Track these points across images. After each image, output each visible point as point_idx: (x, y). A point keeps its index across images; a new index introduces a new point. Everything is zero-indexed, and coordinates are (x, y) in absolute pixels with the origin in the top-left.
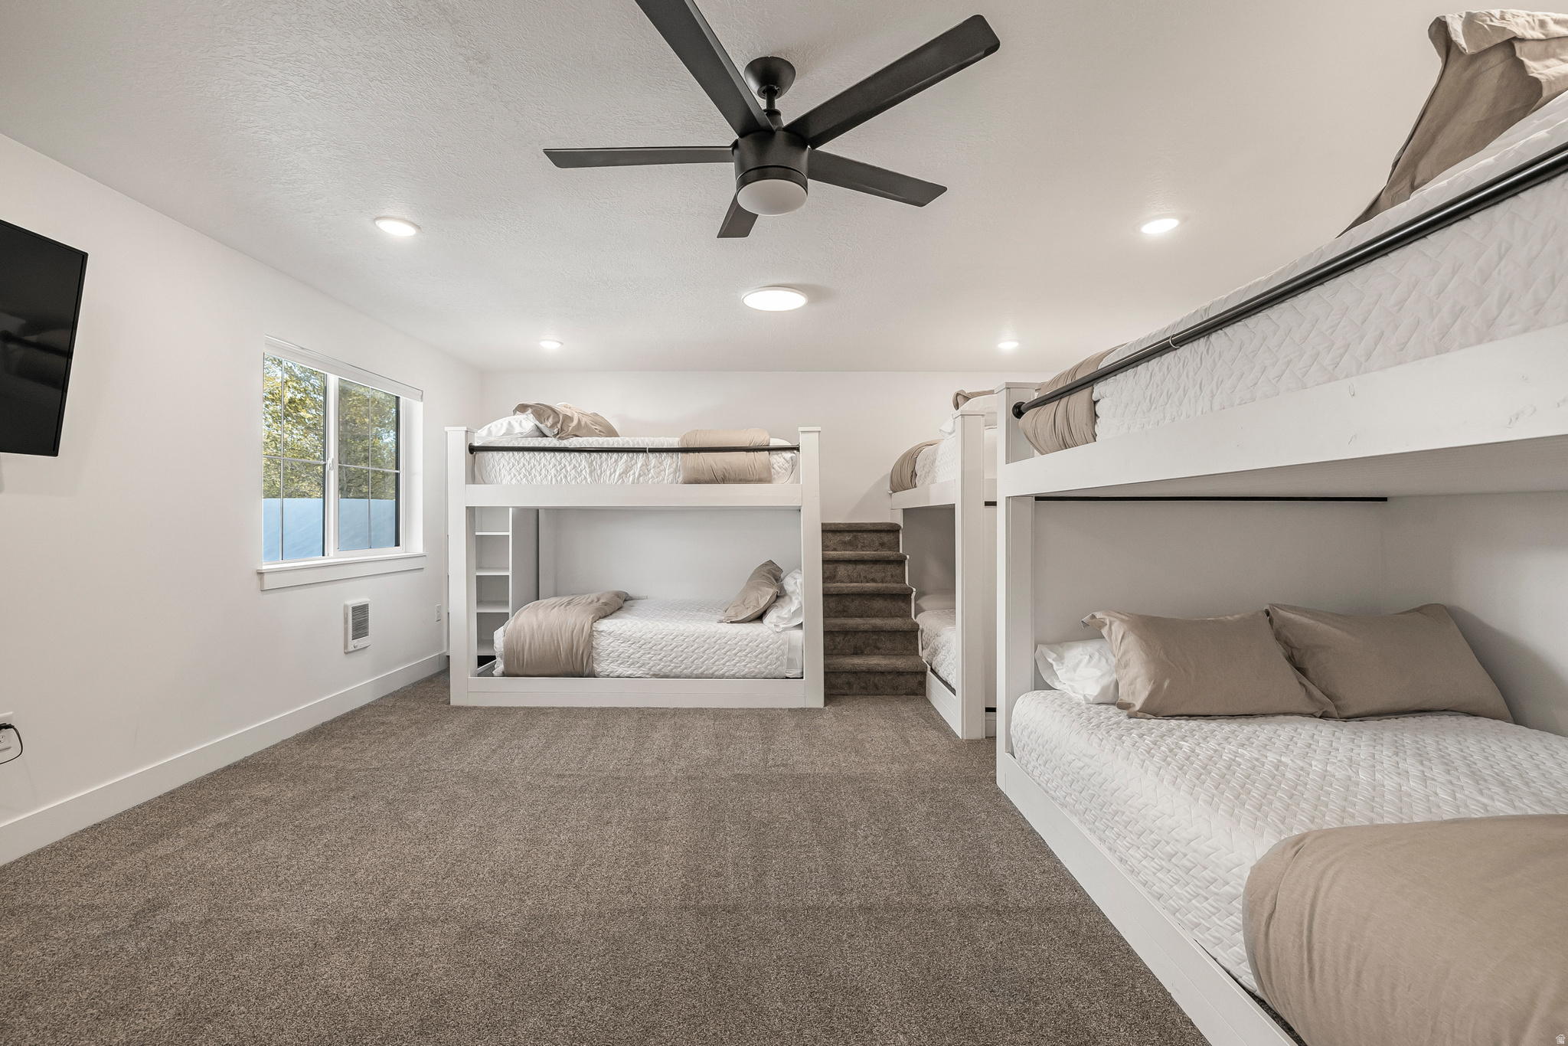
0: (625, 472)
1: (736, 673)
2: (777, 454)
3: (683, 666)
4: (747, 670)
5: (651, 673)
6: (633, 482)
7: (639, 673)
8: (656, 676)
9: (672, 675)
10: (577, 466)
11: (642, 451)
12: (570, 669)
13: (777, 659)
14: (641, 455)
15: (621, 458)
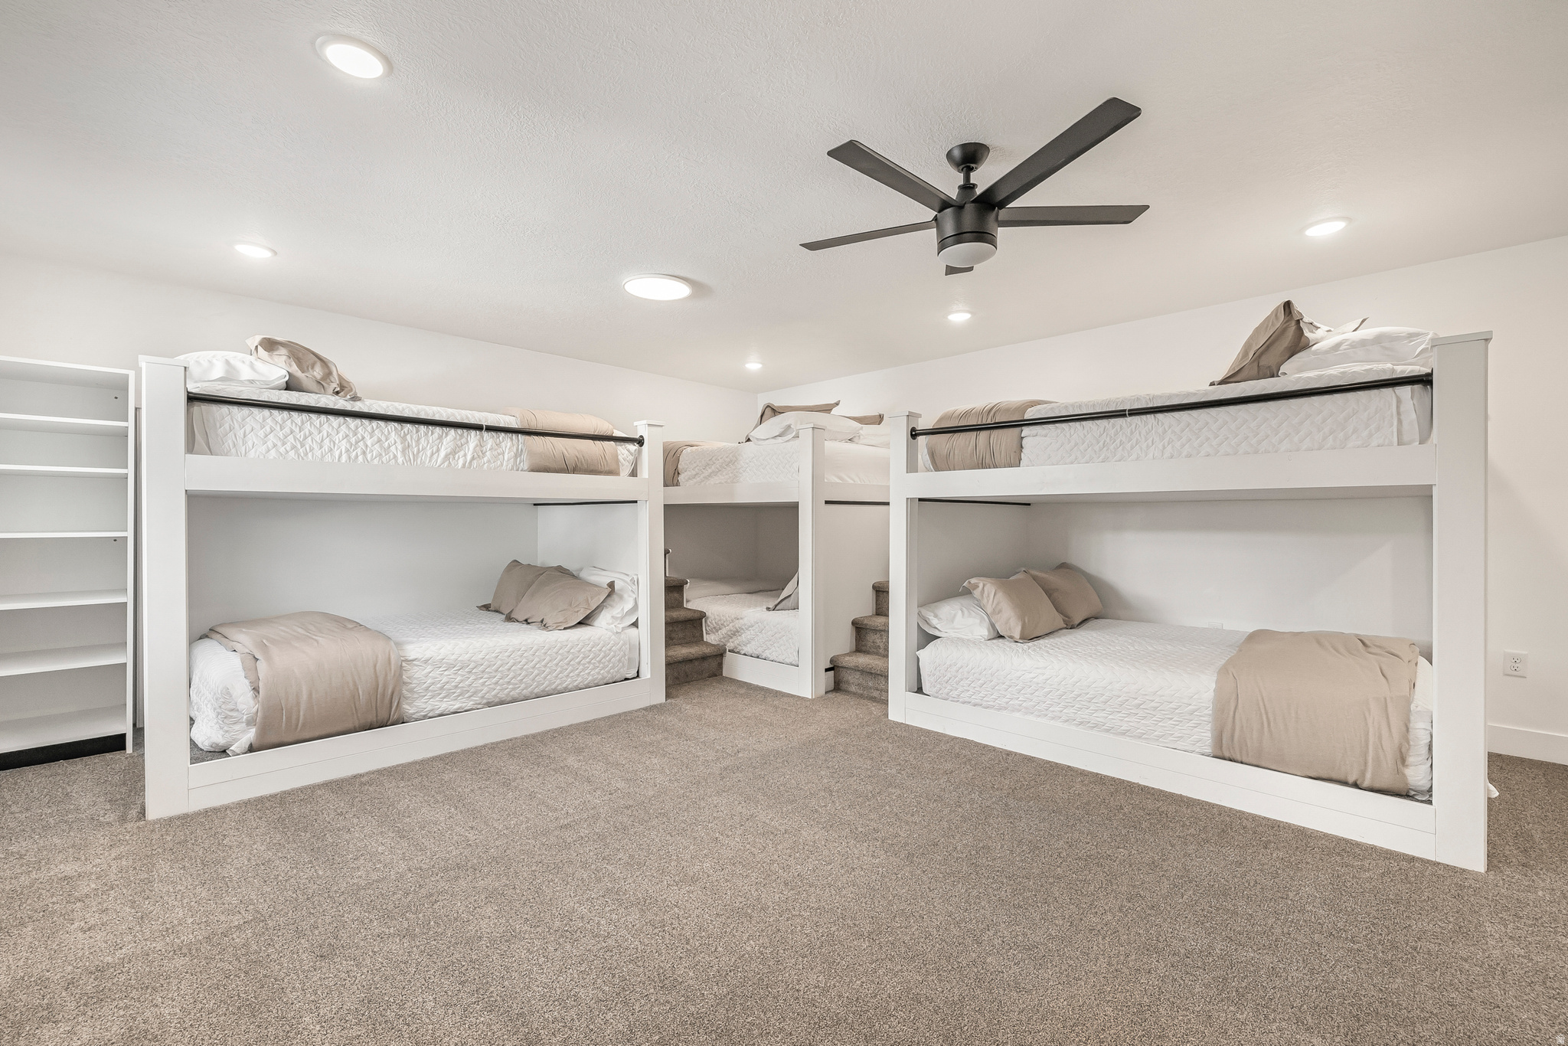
0: (454, 452)
1: (580, 683)
2: (621, 446)
3: (523, 686)
4: (590, 678)
5: (485, 701)
6: (464, 466)
7: (470, 705)
8: (490, 704)
9: (509, 699)
10: (383, 439)
11: (478, 428)
12: (371, 718)
13: (619, 661)
14: (473, 433)
15: (447, 435)
